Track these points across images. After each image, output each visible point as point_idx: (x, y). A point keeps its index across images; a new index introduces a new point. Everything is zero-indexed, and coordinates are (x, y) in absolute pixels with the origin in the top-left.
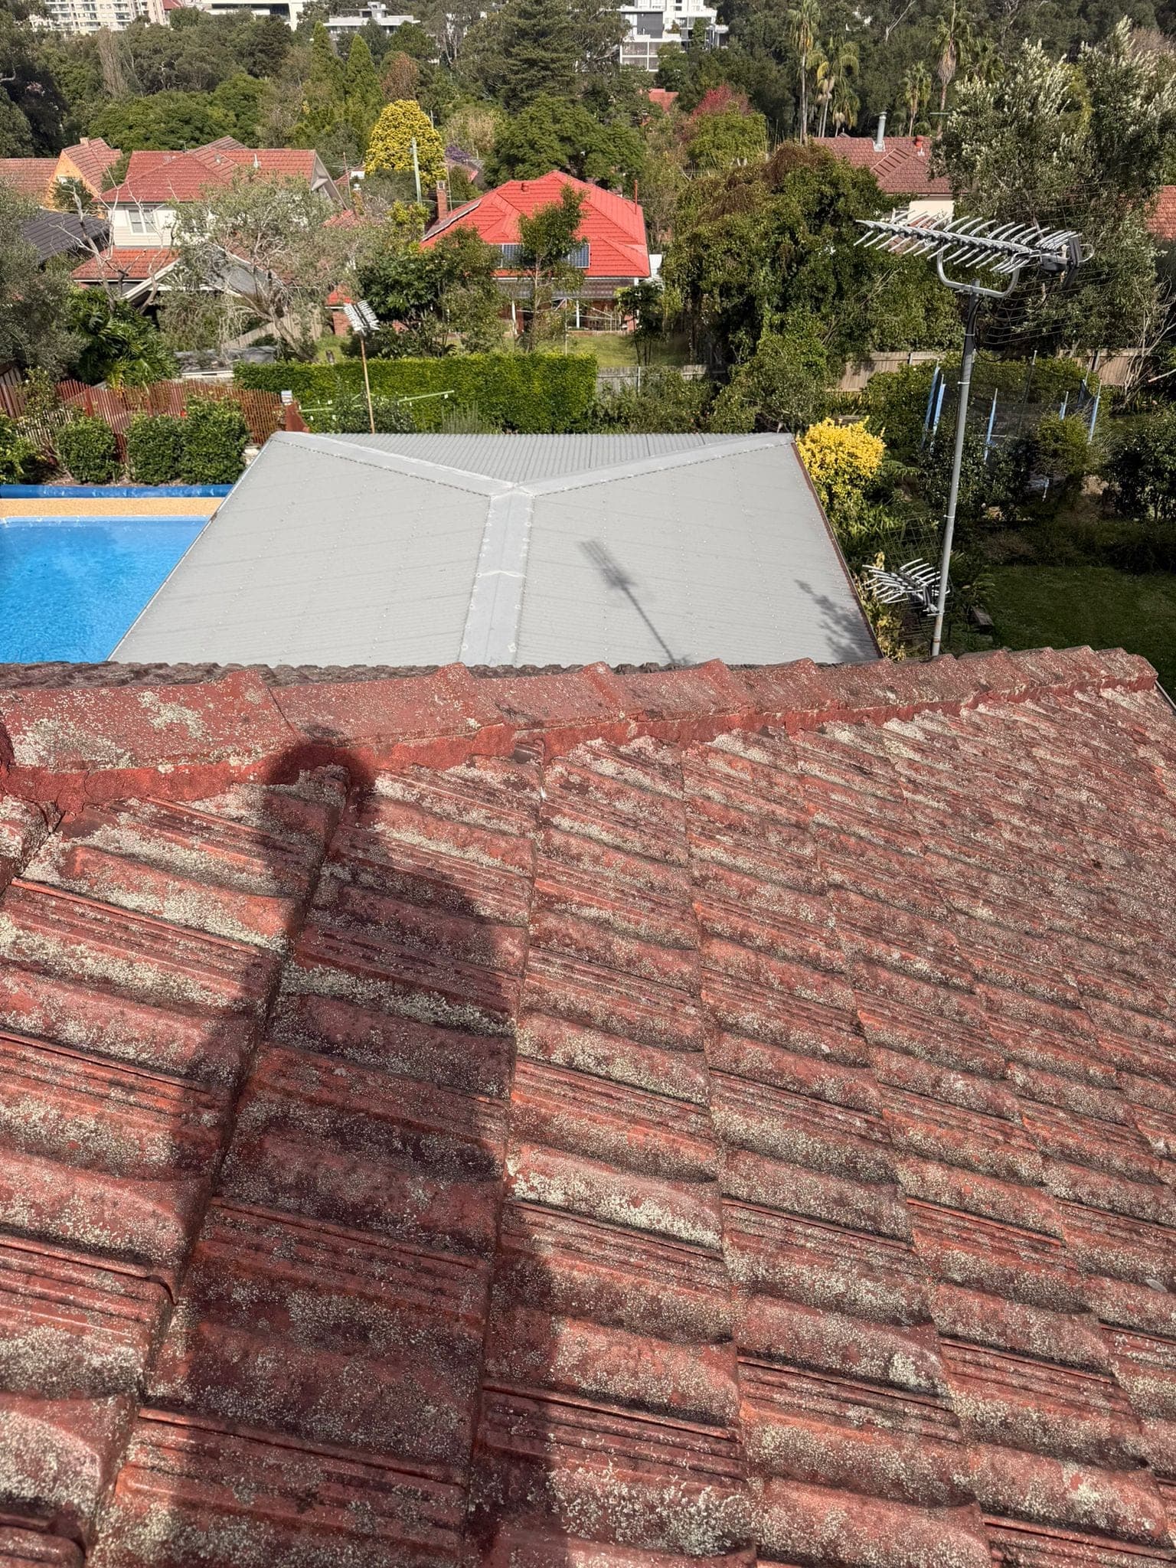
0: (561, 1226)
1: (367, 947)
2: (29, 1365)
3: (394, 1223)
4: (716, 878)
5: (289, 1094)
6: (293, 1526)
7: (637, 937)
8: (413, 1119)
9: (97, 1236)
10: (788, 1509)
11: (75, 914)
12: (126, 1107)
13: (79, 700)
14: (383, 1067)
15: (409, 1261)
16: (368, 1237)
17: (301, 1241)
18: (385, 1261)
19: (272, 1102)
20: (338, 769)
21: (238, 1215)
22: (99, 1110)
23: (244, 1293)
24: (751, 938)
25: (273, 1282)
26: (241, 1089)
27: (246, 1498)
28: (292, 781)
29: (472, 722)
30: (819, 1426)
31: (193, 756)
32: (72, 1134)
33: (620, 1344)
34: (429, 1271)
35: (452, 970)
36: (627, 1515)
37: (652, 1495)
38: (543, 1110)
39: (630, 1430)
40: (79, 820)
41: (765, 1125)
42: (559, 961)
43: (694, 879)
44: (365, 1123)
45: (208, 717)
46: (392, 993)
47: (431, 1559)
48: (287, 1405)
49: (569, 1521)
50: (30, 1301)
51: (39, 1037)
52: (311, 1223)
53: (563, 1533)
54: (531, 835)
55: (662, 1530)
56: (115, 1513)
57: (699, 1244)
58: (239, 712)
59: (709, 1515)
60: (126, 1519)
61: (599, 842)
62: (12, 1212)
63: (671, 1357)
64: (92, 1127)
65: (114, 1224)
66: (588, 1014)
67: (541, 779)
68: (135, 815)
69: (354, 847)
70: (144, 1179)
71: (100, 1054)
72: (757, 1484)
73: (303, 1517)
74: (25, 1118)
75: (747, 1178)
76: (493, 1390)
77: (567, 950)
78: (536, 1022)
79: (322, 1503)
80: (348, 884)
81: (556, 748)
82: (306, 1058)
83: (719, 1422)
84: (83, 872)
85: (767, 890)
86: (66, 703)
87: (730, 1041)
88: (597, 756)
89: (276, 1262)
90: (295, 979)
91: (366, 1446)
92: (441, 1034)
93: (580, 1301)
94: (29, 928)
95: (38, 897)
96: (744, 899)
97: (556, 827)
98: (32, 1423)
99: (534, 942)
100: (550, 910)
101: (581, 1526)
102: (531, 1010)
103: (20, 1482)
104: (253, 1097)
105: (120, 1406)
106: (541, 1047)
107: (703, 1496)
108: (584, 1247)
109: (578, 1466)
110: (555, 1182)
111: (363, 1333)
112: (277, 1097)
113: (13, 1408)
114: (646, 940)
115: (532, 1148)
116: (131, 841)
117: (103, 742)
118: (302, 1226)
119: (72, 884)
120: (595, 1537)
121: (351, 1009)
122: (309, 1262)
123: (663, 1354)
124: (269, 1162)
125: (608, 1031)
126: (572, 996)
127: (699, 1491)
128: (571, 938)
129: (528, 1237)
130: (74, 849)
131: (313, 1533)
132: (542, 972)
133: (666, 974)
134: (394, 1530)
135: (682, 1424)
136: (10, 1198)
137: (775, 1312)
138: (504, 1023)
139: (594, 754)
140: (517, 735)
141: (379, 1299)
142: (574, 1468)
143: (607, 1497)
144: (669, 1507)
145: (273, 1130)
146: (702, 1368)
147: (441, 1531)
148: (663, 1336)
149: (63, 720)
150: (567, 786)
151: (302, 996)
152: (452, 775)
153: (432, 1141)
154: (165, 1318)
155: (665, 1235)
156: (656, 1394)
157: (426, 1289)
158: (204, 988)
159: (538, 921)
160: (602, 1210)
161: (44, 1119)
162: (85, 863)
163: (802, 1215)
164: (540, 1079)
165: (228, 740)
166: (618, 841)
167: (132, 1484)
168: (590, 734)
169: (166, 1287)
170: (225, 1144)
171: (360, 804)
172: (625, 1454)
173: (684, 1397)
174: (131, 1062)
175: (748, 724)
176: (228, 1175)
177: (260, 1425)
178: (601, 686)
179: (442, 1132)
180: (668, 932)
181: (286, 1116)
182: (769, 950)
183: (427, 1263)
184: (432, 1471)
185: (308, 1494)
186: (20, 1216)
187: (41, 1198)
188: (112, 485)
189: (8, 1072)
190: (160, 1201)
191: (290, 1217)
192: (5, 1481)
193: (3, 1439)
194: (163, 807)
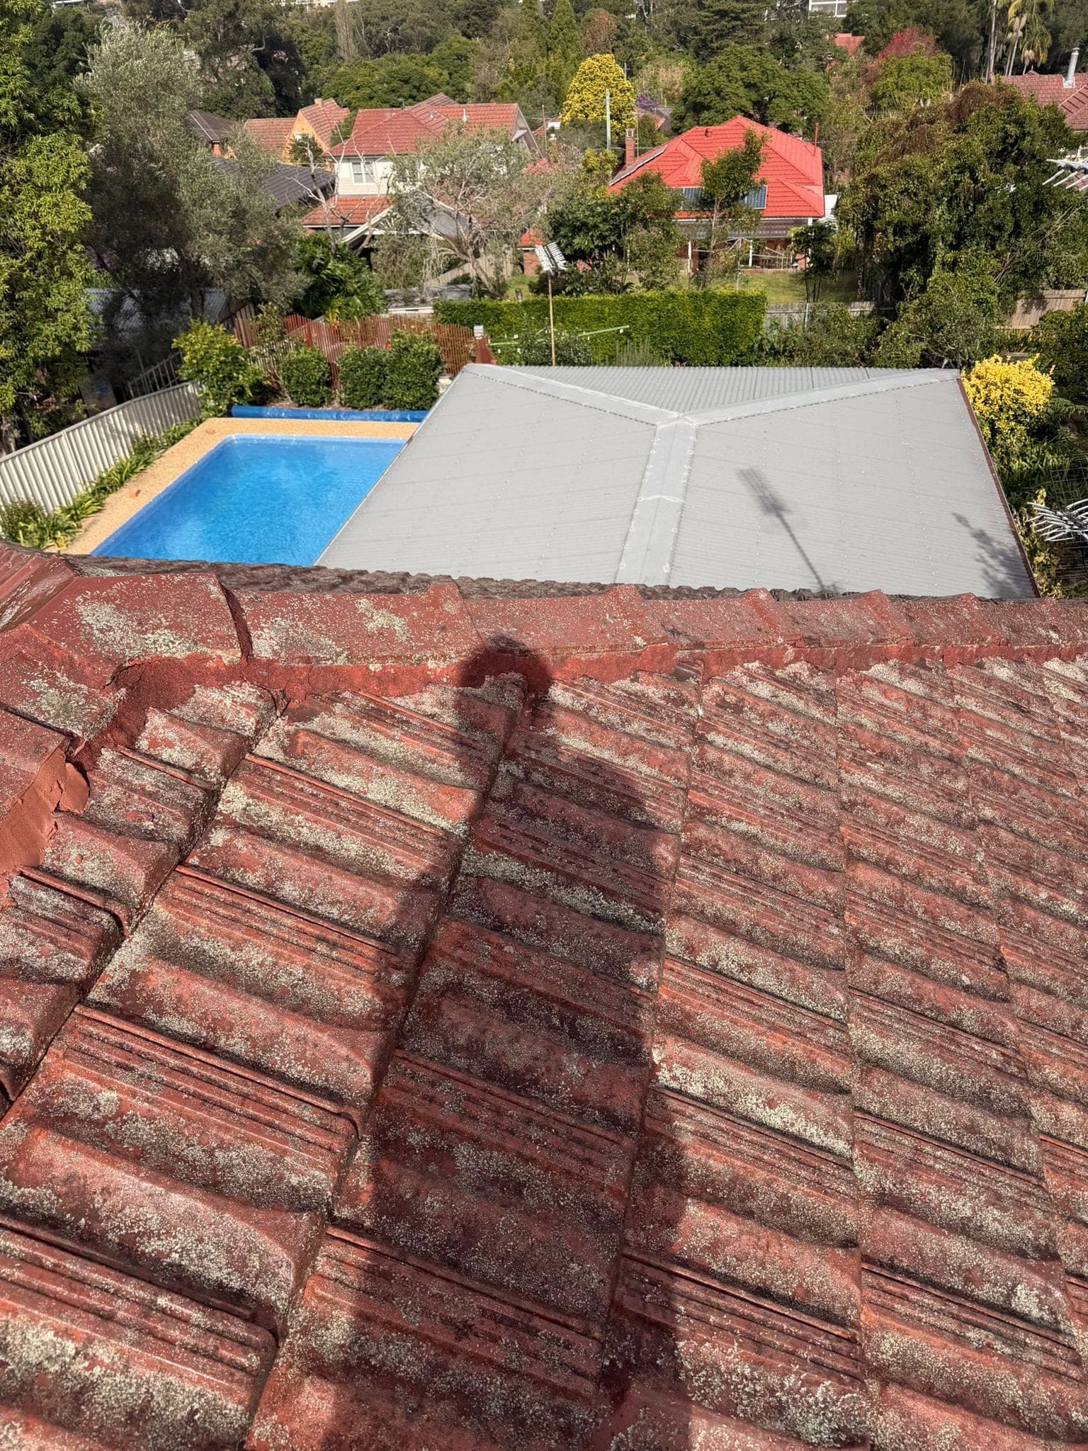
0: (700, 1117)
1: (536, 839)
2: (241, 1176)
3: (550, 1092)
4: (864, 804)
5: (464, 964)
6: (452, 1352)
7: (784, 854)
8: (571, 1000)
9: (300, 1072)
10: (902, 1415)
11: (296, 788)
12: (329, 961)
13: (308, 603)
14: (546, 949)
15: (562, 1130)
16: (527, 1103)
17: (468, 1098)
18: (542, 1127)
19: (449, 969)
20: (517, 676)
21: (416, 1068)
22: (307, 961)
23: (418, 1138)
24: (897, 865)
25: (443, 1132)
26: (425, 955)
27: (413, 1320)
28: (478, 684)
29: (639, 640)
30: (939, 1341)
31: (398, 658)
32: (283, 979)
33: (750, 1234)
34: (579, 1142)
35: (609, 868)
36: (748, 1393)
37: (773, 1380)
38: (688, 1007)
39: (756, 1316)
40: (302, 707)
41: (902, 1047)
42: (708, 870)
43: (842, 803)
44: (528, 998)
45: (412, 624)
46: (556, 883)
47: (569, 1402)
48: (451, 1243)
49: (693, 1391)
50: (243, 1120)
51: (261, 893)
52: (477, 1083)
53: (689, 1400)
54: (687, 749)
55: (781, 1413)
56: (303, 1314)
57: (830, 1151)
58: (438, 620)
59: (826, 1407)
60: (312, 1319)
61: (751, 760)
62: (232, 1042)
63: (798, 1254)
64: (300, 976)
65: (313, 1063)
66: (734, 923)
67: (699, 696)
68: (348, 706)
69: (528, 747)
70: (340, 1026)
71: (310, 913)
72: (874, 1387)
73: (460, 1345)
74: (247, 962)
75: (880, 1094)
76: (630, 1258)
77: (716, 860)
78: (684, 924)
79: (476, 1335)
80: (521, 781)
81: (715, 668)
82: (480, 934)
83: (842, 1323)
84: (303, 752)
85: (916, 820)
86: (296, 605)
87: (870, 964)
88: (753, 678)
89: (447, 1114)
90: (473, 861)
91: (516, 1291)
92: (598, 925)
93: (714, 1188)
94: (258, 798)
95: (266, 772)
96: (892, 827)
97: (711, 743)
98: (240, 1225)
99: (685, 850)
100: (701, 821)
101: (705, 1396)
102: (679, 912)
103: (229, 1274)
104: (434, 963)
105: (312, 1221)
106: (687, 948)
107: (821, 1389)
108: (720, 1139)
109: (705, 1341)
110: (696, 1076)
111: (519, 1188)
112: (454, 965)
113: (225, 1210)
114: (793, 858)
115: (676, 1041)
116: (344, 729)
117: (326, 641)
118: (470, 1085)
119: (293, 762)
120: (718, 1409)
121: (520, 894)
122: (474, 1118)
123: (790, 1250)
124: (444, 1023)
125: (752, 941)
126: (719, 904)
127: (818, 1384)
128: (720, 849)
129: (670, 1122)
130: (297, 732)
131: (467, 1360)
132: (692, 878)
133: (810, 893)
134: (538, 1370)
135: (805, 1318)
136: (231, 1030)
137: (901, 1226)
138: (655, 922)
139: (750, 676)
140: (679, 655)
141: (534, 1160)
142: (702, 1342)
143: (730, 1374)
144: (789, 1393)
145: (449, 994)
146: (827, 1268)
147: (579, 1379)
148: (792, 1232)
149: (294, 620)
150: (723, 705)
151: (479, 878)
152: (618, 688)
153: (587, 1022)
154: (352, 1151)
155: (797, 1138)
156: (779, 1285)
157: (576, 1157)
158: (398, 862)
159: (690, 830)
160: (739, 1107)
161: (261, 965)
162: (305, 745)
163: (932, 1137)
164: (686, 978)
165: (426, 647)
166: (770, 761)
167: (319, 1291)
168: (747, 657)
169: (354, 1124)
170: (409, 1002)
171: (535, 709)
172: (750, 1337)
173: (808, 1292)
174: (335, 922)
175: (905, 656)
176: (410, 1031)
177: (426, 1257)
178: (761, 612)
179: (596, 1015)
180: (814, 852)
181: (460, 984)
182: (915, 879)
183: (578, 1134)
184: (574, 1323)
185: (465, 1323)
186: (239, 1046)
187: (256, 1033)
188: (325, 408)
189: (235, 920)
190: (353, 1048)
191: (459, 1075)
192: (217, 1271)
193: (218, 1235)
194: (371, 700)
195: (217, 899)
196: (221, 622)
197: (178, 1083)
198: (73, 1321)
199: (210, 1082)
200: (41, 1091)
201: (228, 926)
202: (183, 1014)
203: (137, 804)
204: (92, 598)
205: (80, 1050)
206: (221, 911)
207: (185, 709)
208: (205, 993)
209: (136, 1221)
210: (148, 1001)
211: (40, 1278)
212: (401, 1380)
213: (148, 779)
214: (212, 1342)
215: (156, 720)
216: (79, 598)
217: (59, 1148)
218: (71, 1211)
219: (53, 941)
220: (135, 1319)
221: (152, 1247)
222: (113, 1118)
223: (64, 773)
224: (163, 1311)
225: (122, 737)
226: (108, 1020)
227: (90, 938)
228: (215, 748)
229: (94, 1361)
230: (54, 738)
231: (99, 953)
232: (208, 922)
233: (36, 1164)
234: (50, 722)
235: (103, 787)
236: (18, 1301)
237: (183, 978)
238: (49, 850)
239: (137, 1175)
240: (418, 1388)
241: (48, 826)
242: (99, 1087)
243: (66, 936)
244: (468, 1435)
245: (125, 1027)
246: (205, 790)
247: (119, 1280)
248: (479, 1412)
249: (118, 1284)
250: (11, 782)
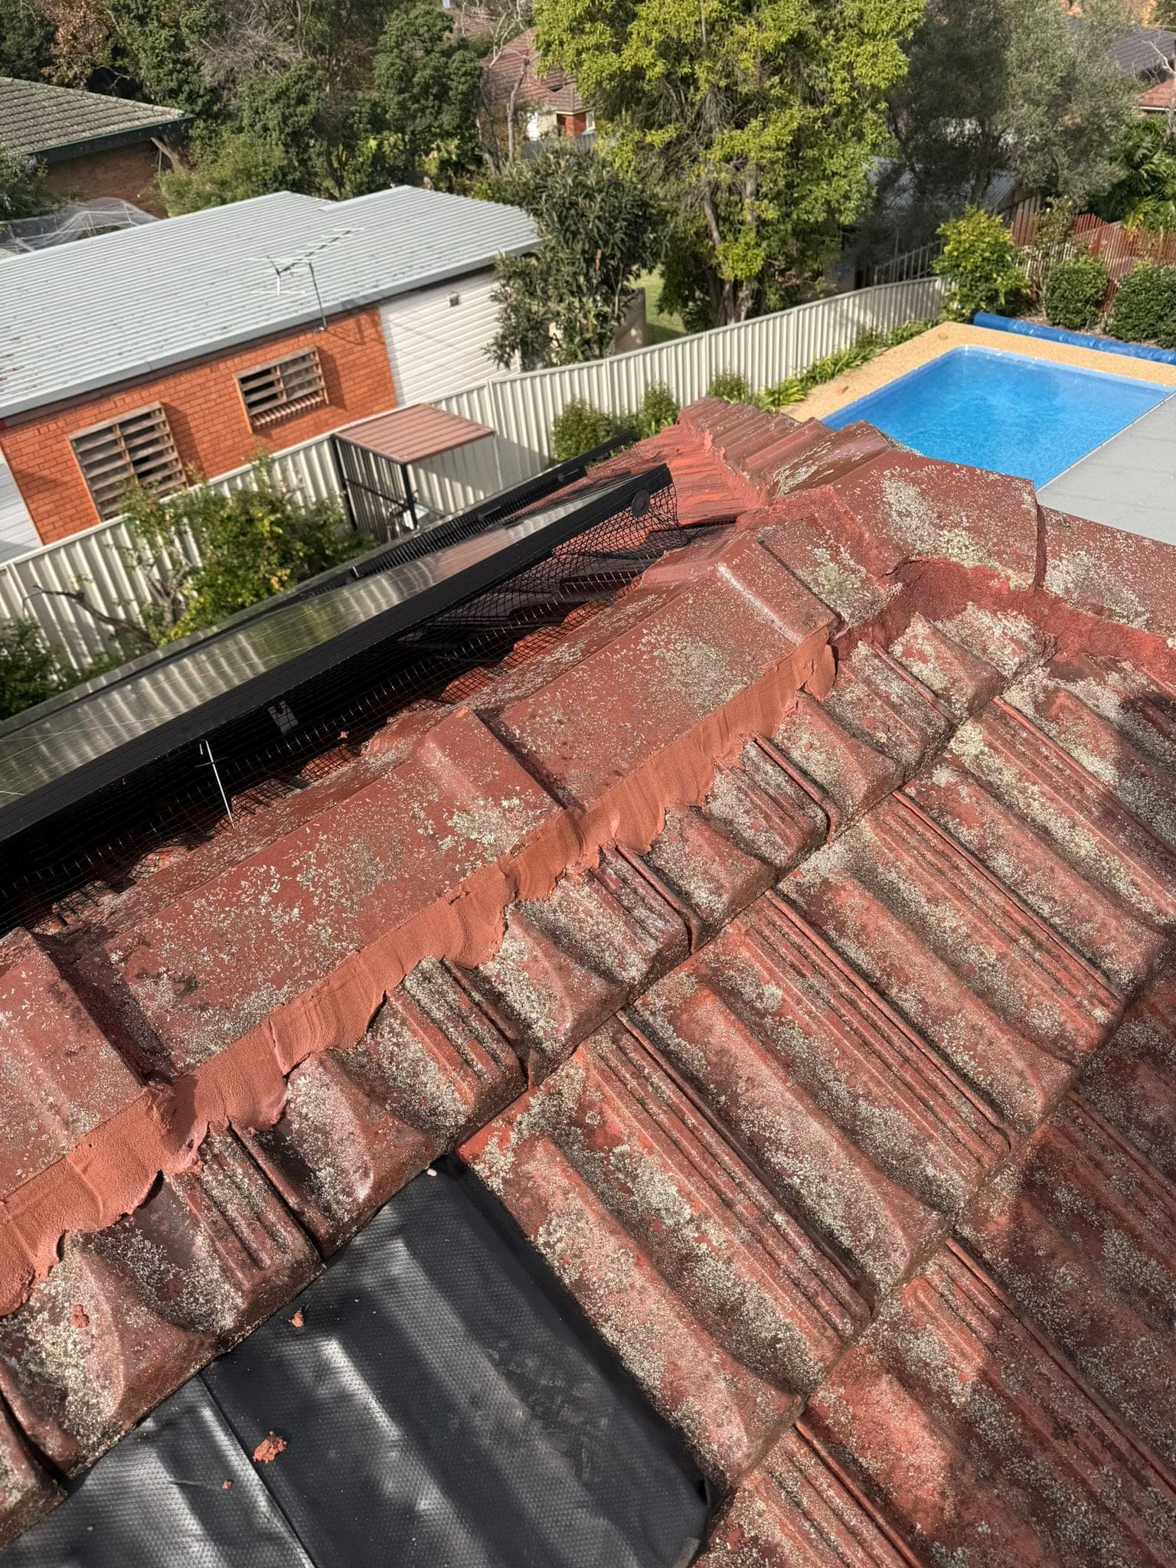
2: (879, 1137)
6: (1043, 1444)
9: (965, 1062)
11: (1041, 753)
12: (1030, 960)
13: (1121, 543)
17: (1141, 1185)
19: (1157, 1032)
21: (1089, 1121)
22: (1004, 948)
23: (1068, 1197)
25: (1098, 1206)
26: (1135, 1003)
27: (1011, 1386)
32: (973, 956)
40: (1068, 664)
48: (1072, 1328)
50: (899, 1083)
51: (972, 853)
52: (1156, 1174)
56: (896, 1308)
60: (904, 1319)
62: (904, 997)
64: (992, 961)
68: (1125, 679)
70: (1023, 1035)
71: (1019, 896)
73: (1054, 1442)
74: (940, 921)
79: (1076, 1443)
84: (1057, 717)
86: (1107, 542)
89: (1112, 1189)
91: (1134, 1425)
94: (995, 749)
95: (1013, 723)
98: (868, 1187)
103: (842, 1227)
104: (1140, 1016)
105: (939, 1224)
111: (1169, 1316)
112: (1164, 1030)
113: (859, 1165)
116: (1110, 704)
117: (1128, 594)
118: (1147, 1172)
119: (1044, 723)
122: (1142, 1211)
124: (1135, 1090)
130: (1057, 690)
131: (1057, 1464)
134: (1137, 1526)
136: (906, 983)
145: (1149, 1060)
149: (1099, 558)
161: (954, 930)
162: (1063, 708)
167: (921, 1296)
169: (1010, 1146)
170: (1101, 1045)
174: (1045, 920)
176: (1089, 1077)
177: (1040, 1326)
181: (1164, 1054)
185: (1067, 1425)
186: (910, 1006)
187: (931, 999)
188: (1083, 332)
189: (941, 872)
190: (1031, 1066)
191: (1138, 1156)
192: (831, 1217)
193: (842, 1184)
194: (1153, 682)
195: (927, 841)
196: (1024, 538)
197: (843, 1011)
198: (698, 1188)
199: (874, 1026)
200: (717, 955)
201: (932, 875)
202: (862, 945)
203: (877, 711)
204: (900, 476)
205: (761, 933)
206: (929, 856)
207: (949, 625)
208: (891, 931)
209: (770, 1126)
210: (833, 915)
211: (680, 1132)
212: (978, 1436)
213: (895, 689)
214: (813, 1285)
215: (919, 627)
216: (887, 472)
217: (721, 1018)
218: (715, 1082)
219: (767, 817)
220: (751, 1220)
221: (778, 1159)
222: (774, 1015)
223: (821, 652)
224: (777, 1227)
225: (881, 636)
226: (794, 917)
227: (801, 829)
228: (971, 678)
229: (703, 1237)
230: (826, 614)
231: (803, 848)
232: (912, 861)
233: (697, 1022)
234: (823, 596)
235: (850, 681)
236: (658, 1142)
237: (874, 908)
238: (782, 727)
239: (785, 1082)
240: (995, 1458)
241: (790, 703)
242: (767, 977)
243: (781, 818)
244: (1035, 1542)
245: (807, 932)
246: (948, 719)
247: (746, 1175)
248: (1052, 1525)
249: (744, 1178)
250: (773, 646)
